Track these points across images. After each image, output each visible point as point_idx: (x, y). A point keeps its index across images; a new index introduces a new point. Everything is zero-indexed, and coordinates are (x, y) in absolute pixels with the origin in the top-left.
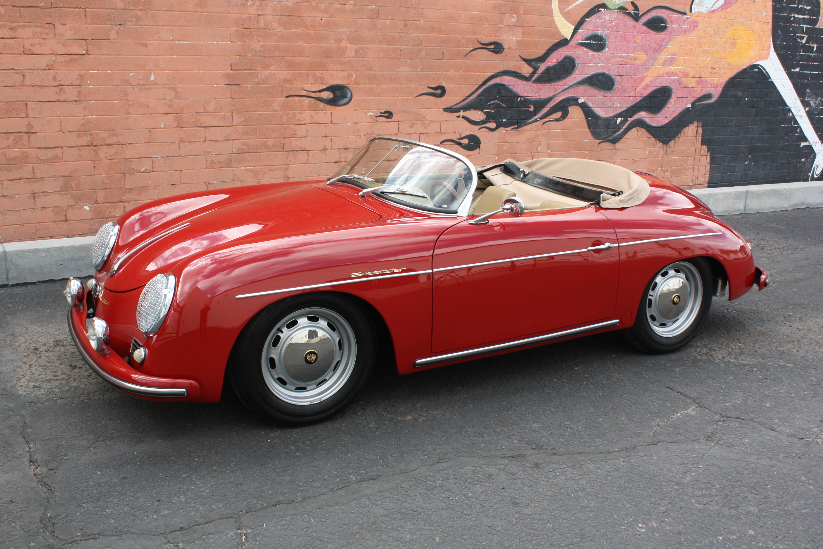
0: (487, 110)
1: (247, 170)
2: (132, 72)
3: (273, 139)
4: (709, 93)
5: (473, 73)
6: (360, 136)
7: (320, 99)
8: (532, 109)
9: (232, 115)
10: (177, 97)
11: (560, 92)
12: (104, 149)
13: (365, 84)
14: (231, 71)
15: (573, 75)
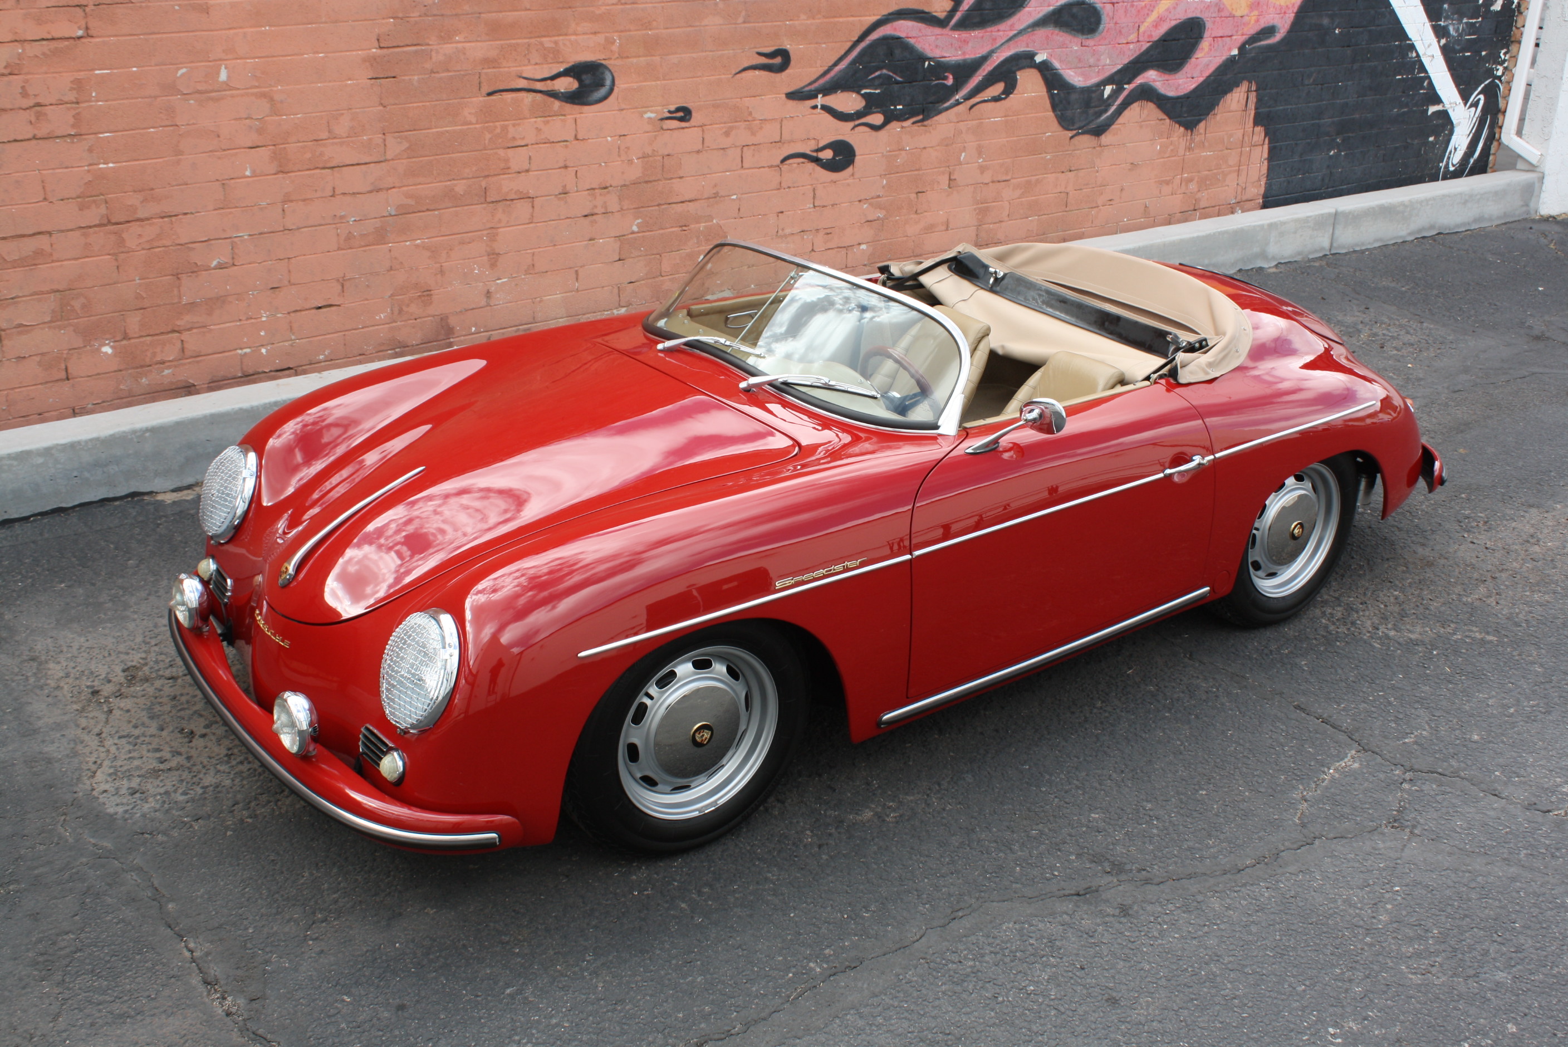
0: (868, 91)
1: (417, 246)
2: (182, 68)
3: (465, 181)
4: (1271, 24)
5: (841, 20)
6: (631, 162)
7: (553, 94)
8: (950, 81)
9: (385, 140)
10: (275, 111)
11: (1002, 45)
12: (135, 228)
13: (639, 57)
14: (379, 51)
15: (1027, 9)
